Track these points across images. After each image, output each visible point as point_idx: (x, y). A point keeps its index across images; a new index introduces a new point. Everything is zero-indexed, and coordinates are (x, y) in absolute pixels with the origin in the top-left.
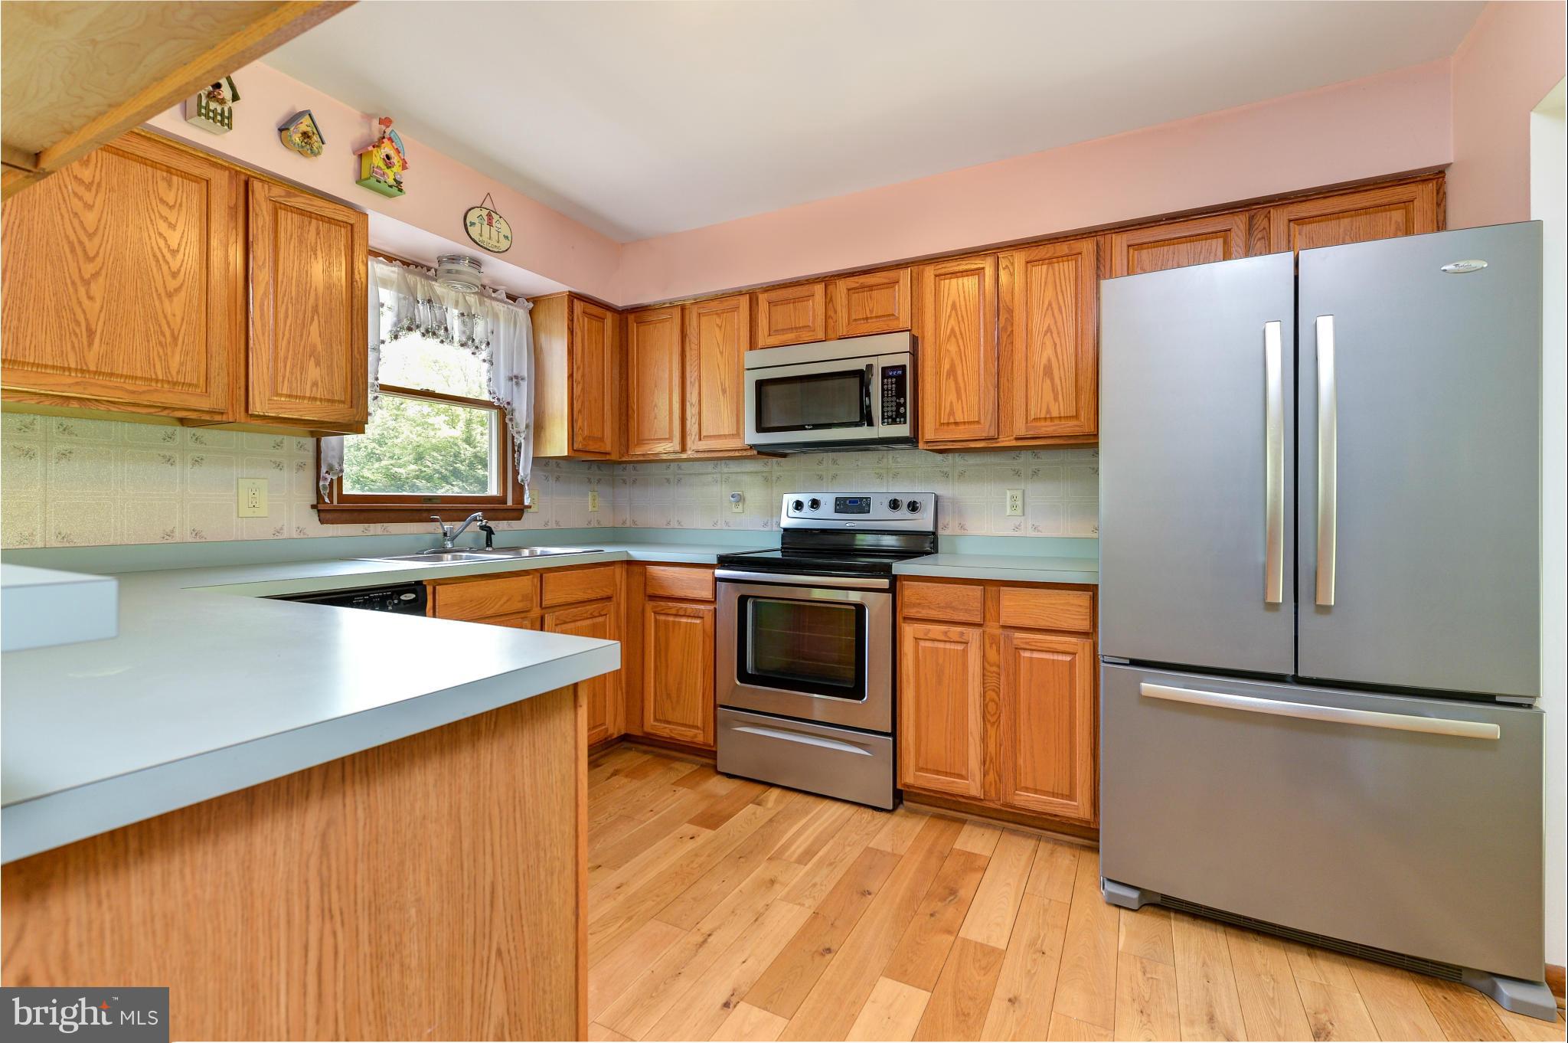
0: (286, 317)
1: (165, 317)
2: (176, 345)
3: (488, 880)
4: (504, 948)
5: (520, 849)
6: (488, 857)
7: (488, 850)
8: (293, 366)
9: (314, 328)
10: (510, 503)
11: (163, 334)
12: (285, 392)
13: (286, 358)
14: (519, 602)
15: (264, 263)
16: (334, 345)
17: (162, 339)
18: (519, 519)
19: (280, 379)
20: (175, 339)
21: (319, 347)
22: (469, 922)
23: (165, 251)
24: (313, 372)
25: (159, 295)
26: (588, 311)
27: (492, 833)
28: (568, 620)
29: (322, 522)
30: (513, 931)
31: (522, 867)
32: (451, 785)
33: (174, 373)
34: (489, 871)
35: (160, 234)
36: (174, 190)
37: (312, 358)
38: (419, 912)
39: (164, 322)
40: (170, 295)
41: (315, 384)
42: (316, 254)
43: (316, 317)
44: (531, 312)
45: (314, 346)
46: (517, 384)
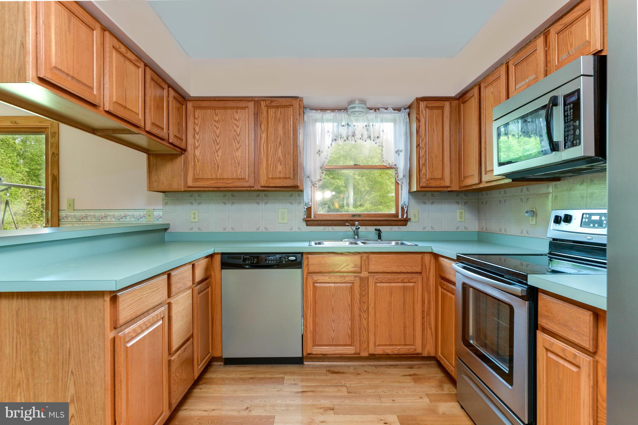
0: (271, 149)
1: (236, 157)
2: (239, 166)
3: (68, 347)
4: (74, 371)
5: (80, 343)
6: (68, 340)
7: (68, 337)
8: (273, 166)
9: (280, 151)
10: (400, 217)
11: (236, 163)
12: (270, 177)
13: (271, 164)
14: (352, 267)
15: (264, 130)
16: (286, 156)
17: (235, 165)
18: (406, 225)
19: (269, 172)
20: (239, 164)
21: (281, 158)
22: (61, 357)
23: (236, 136)
24: (280, 167)
25: (235, 151)
26: (428, 105)
27: (69, 332)
28: (384, 281)
29: (307, 225)
30: (78, 369)
31: (81, 349)
32: (54, 312)
33: (239, 176)
34: (68, 344)
35: (235, 131)
36: (238, 115)
37: (279, 162)
38: (44, 345)
39: (236, 159)
40: (237, 150)
41: (280, 172)
42: (280, 122)
43: (280, 146)
44: (409, 114)
45: (280, 157)
46: (399, 154)
